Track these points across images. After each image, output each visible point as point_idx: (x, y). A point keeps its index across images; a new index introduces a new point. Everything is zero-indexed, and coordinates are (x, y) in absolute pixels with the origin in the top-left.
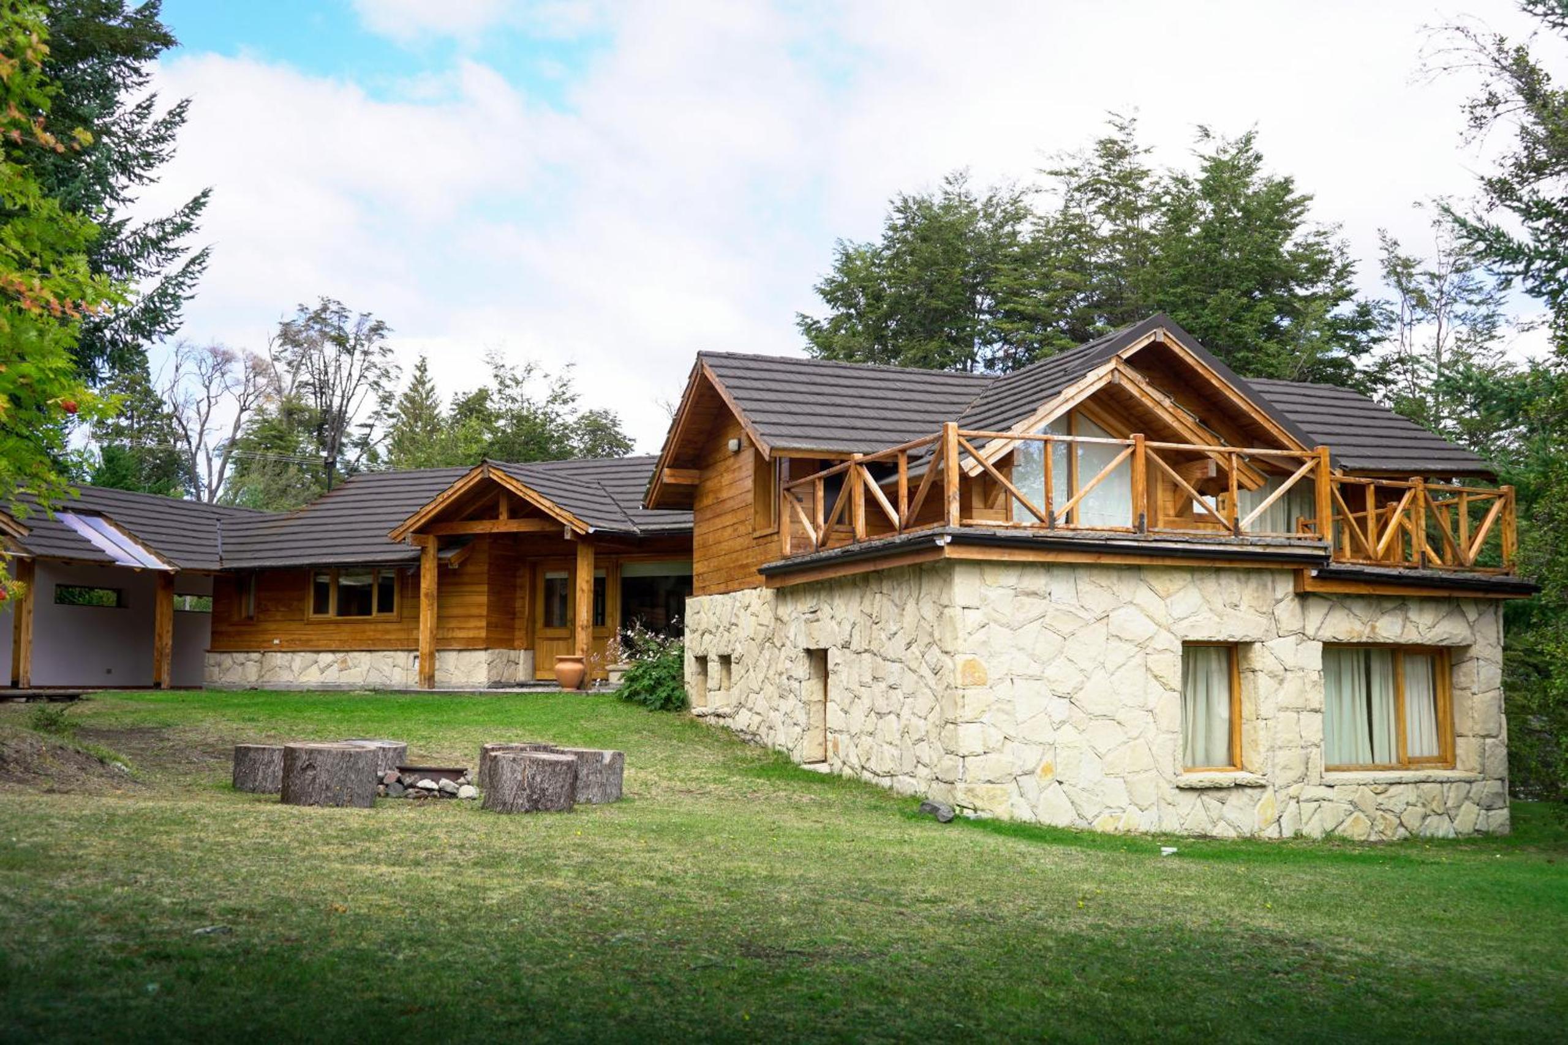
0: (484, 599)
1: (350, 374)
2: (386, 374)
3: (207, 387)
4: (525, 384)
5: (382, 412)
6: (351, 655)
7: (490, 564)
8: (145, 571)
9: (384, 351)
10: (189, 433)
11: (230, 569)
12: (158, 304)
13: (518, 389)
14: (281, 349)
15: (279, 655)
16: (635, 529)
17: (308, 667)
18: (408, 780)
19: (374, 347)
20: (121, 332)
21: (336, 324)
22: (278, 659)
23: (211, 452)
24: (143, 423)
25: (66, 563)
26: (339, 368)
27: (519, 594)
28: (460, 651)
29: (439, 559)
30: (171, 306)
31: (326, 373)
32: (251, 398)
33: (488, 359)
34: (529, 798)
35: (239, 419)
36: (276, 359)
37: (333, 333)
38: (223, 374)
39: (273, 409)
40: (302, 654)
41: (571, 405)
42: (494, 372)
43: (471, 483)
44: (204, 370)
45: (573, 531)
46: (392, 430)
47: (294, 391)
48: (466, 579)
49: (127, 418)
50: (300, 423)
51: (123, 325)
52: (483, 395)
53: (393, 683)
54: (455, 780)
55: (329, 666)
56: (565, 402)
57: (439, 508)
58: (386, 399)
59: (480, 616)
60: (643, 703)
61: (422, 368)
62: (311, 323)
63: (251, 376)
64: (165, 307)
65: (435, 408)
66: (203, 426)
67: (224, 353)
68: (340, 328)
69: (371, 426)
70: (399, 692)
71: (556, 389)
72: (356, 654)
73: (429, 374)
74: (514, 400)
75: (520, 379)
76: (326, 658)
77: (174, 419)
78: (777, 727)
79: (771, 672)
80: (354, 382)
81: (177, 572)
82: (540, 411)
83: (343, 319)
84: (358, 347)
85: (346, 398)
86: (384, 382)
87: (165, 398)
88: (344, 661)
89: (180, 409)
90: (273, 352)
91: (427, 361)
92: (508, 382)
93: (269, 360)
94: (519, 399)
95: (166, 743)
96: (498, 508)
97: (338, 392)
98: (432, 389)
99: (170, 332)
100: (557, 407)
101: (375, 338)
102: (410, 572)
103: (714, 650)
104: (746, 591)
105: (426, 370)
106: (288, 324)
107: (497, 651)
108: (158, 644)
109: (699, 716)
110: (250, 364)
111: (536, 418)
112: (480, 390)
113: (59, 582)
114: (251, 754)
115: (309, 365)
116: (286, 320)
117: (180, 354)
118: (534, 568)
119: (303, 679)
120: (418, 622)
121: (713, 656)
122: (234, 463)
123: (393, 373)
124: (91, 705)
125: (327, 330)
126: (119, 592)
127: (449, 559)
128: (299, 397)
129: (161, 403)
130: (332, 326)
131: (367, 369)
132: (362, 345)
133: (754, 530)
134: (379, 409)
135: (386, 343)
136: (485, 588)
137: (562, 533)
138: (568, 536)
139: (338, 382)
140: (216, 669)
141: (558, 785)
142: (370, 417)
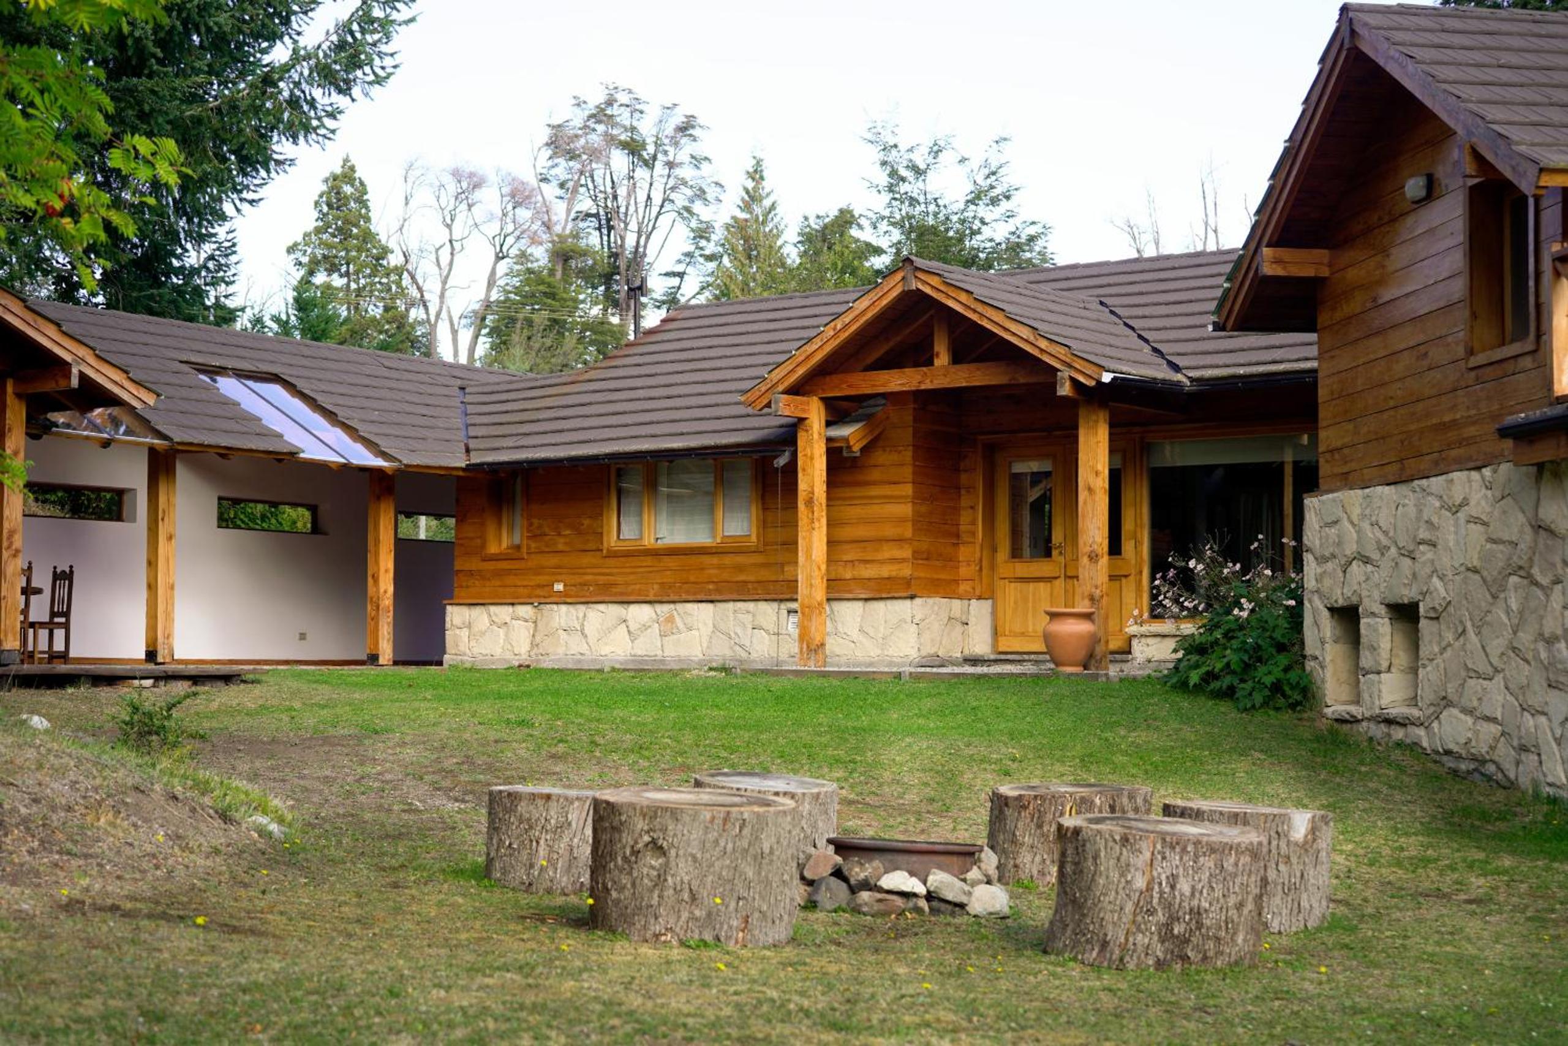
0: (906, 510)
1: (649, 197)
2: (701, 194)
3: (449, 226)
4: (930, 175)
5: (697, 253)
6: (679, 606)
7: (916, 447)
8: (347, 469)
9: (697, 161)
10: (427, 296)
11: (482, 464)
12: (358, 35)
13: (920, 184)
14: (550, 163)
15: (564, 608)
16: (1179, 377)
17: (610, 631)
18: (859, 872)
19: (683, 156)
20: (304, 86)
21: (627, 123)
22: (562, 615)
23: (456, 320)
24: (362, 281)
25: (223, 456)
26: (632, 190)
27: (965, 502)
28: (866, 600)
29: (829, 440)
30: (376, 37)
31: (615, 197)
32: (510, 240)
33: (869, 136)
34: (1166, 934)
35: (493, 272)
36: (545, 180)
37: (623, 137)
38: (470, 206)
39: (540, 256)
40: (602, 607)
41: (1005, 205)
42: (881, 156)
43: (885, 302)
44: (443, 202)
45: (1074, 381)
46: (711, 279)
47: (570, 225)
48: (875, 475)
49: (341, 276)
50: (581, 273)
51: (306, 72)
52: (845, 219)
53: (754, 655)
54: (961, 874)
55: (646, 627)
56: (994, 201)
57: (828, 348)
58: (702, 233)
59: (899, 540)
60: (1229, 693)
61: (756, 174)
62: (591, 124)
63: (510, 207)
64: (369, 38)
65: (778, 236)
66: (444, 282)
67: (471, 175)
68: (633, 129)
69: (681, 275)
70: (765, 672)
71: (980, 180)
72: (689, 606)
73: (767, 185)
74: (913, 202)
75: (922, 166)
76: (640, 613)
77: (405, 275)
78: (1544, 749)
79: (1525, 638)
80: (655, 210)
81: (398, 470)
82: (955, 218)
83: (637, 115)
84: (660, 156)
85: (645, 233)
86: (698, 207)
87: (392, 244)
88: (670, 619)
89: (413, 259)
90: (539, 170)
91: (764, 164)
92: (903, 172)
93: (533, 182)
94: (922, 199)
95: (368, 769)
96: (931, 346)
97: (633, 226)
98: (773, 207)
99: (379, 81)
100: (982, 210)
101: (684, 140)
102: (782, 461)
103: (1376, 595)
104: (1456, 475)
105: (762, 178)
106: (559, 126)
107: (931, 601)
108: (371, 590)
109: (1341, 721)
110: (506, 190)
111: (947, 230)
112: (841, 211)
113: (223, 494)
114: (522, 808)
115: (591, 186)
116: (556, 121)
117: (410, 180)
118: (991, 452)
119: (605, 650)
120: (795, 552)
121: (1372, 604)
122: (489, 335)
123: (711, 193)
124: (257, 690)
125: (615, 132)
126: (313, 509)
127: (846, 439)
128: (576, 236)
129: (385, 251)
130: (624, 127)
131: (673, 189)
132: (666, 153)
133: (1471, 352)
134: (692, 248)
135: (698, 149)
136: (908, 490)
137: (1053, 386)
138: (1065, 390)
139: (632, 209)
140: (464, 633)
141: (1232, 901)
142: (679, 262)
